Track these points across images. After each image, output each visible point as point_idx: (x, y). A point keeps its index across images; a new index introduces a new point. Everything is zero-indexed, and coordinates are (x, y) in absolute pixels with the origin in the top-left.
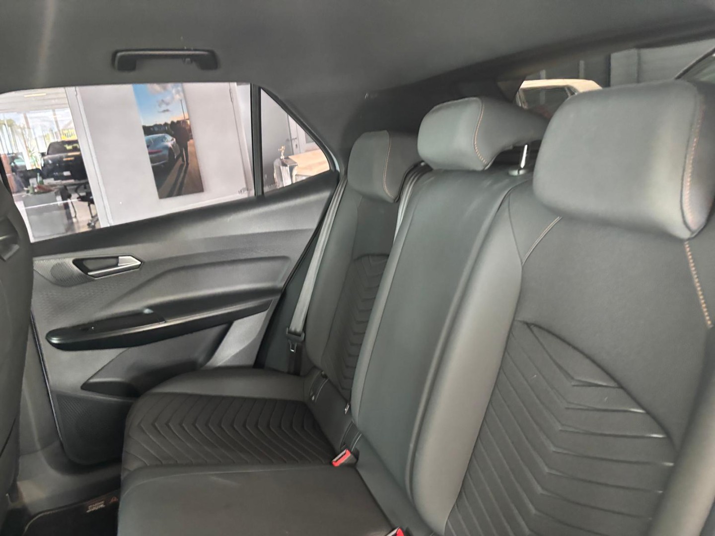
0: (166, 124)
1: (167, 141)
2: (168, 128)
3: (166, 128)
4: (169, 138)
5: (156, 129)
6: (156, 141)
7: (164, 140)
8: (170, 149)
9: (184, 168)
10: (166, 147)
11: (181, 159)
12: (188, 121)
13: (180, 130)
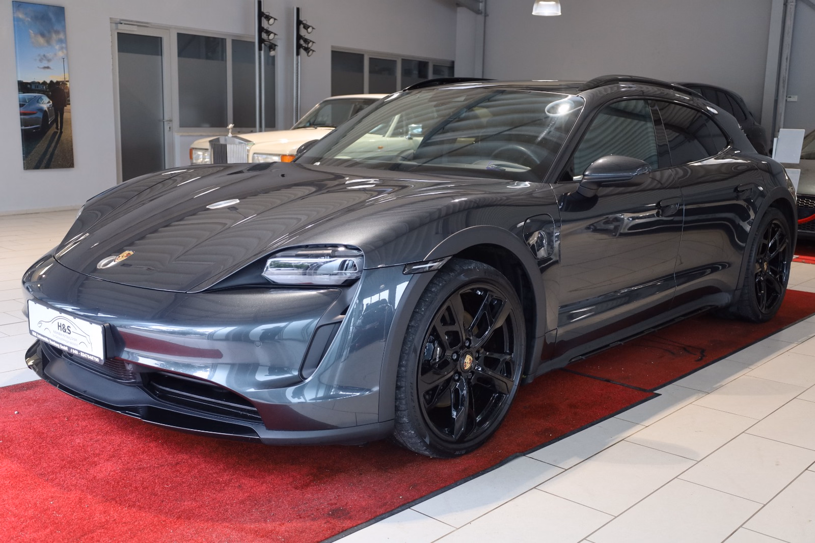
0: (44, 83)
1: (43, 103)
2: (46, 87)
3: (44, 88)
4: (46, 99)
5: (33, 87)
6: (32, 101)
7: (40, 101)
8: (45, 113)
9: (57, 137)
10: (41, 110)
11: (55, 125)
12: (68, 83)
13: (58, 92)
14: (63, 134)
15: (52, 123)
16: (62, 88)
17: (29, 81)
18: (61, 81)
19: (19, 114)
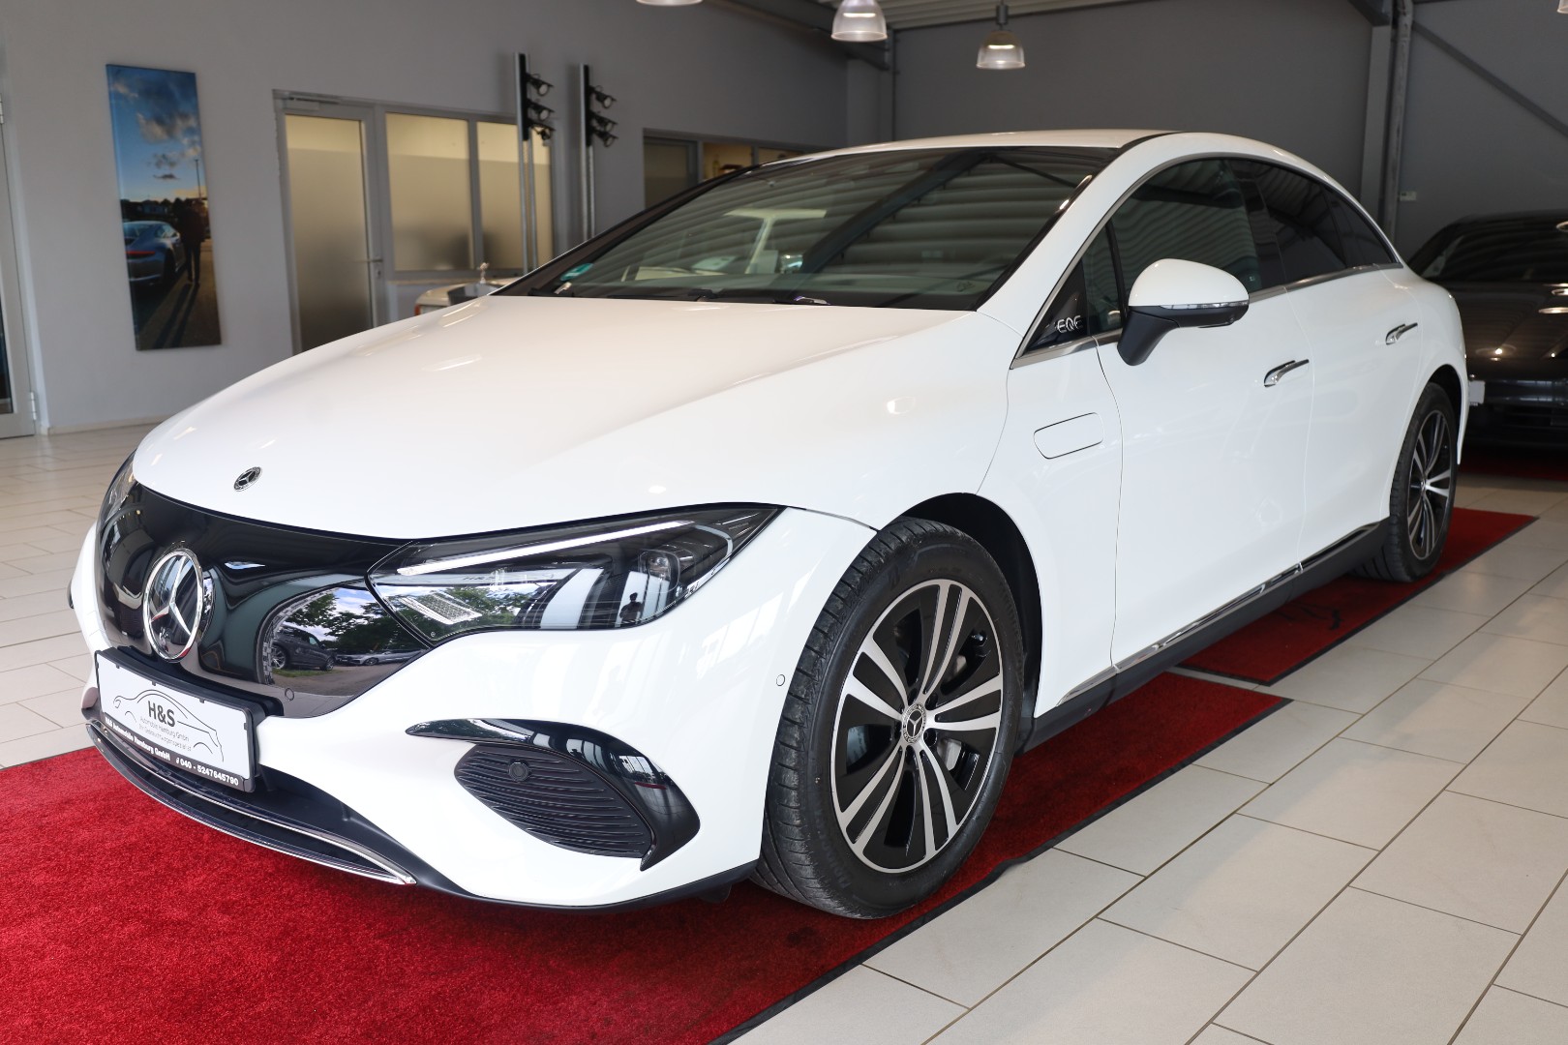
0: (166, 203)
1: (164, 237)
3: (166, 210)
4: (169, 230)
5: (147, 210)
6: (146, 234)
7: (159, 233)
8: (168, 253)
10: (162, 248)
11: (186, 274)
13: (190, 218)
16: (197, 210)
17: (140, 200)
18: (192, 200)
19: (125, 256)
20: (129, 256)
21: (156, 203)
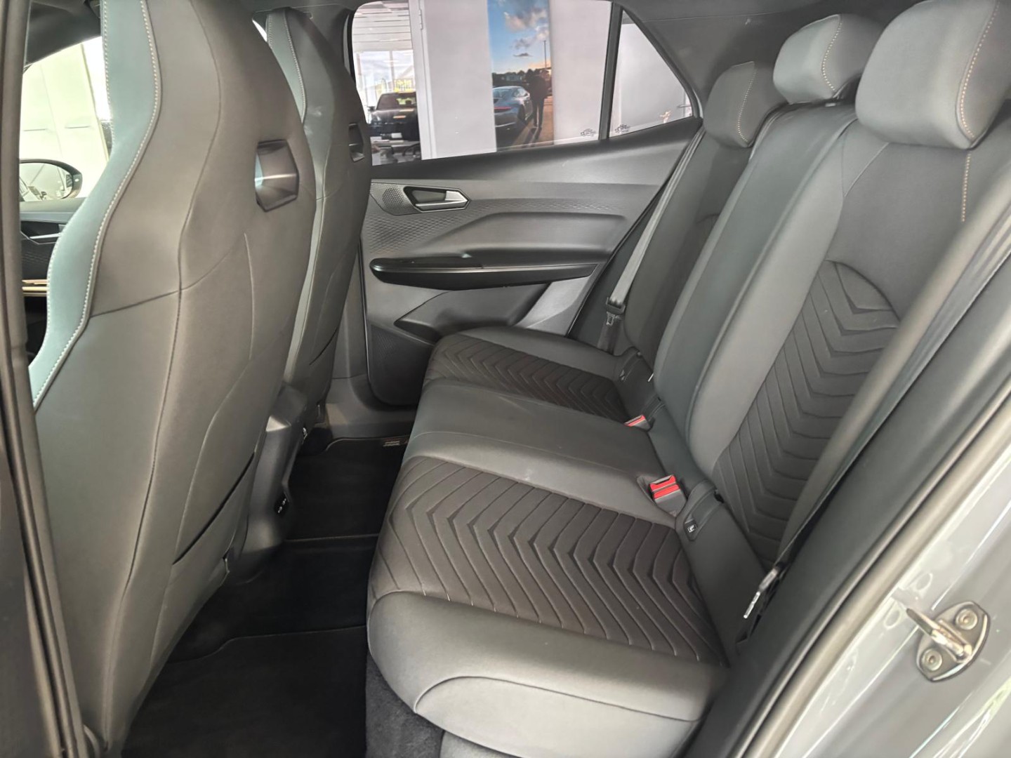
0: (521, 73)
1: (519, 97)
2: (523, 79)
3: (521, 78)
4: (523, 92)
5: (508, 79)
6: (506, 95)
7: (515, 93)
8: (521, 108)
10: (517, 105)
11: (533, 121)
12: (550, 71)
13: (538, 84)
14: (542, 131)
15: (530, 119)
16: (543, 77)
17: (503, 73)
18: (540, 70)
19: (493, 110)
20: (496, 111)
21: (514, 73)
